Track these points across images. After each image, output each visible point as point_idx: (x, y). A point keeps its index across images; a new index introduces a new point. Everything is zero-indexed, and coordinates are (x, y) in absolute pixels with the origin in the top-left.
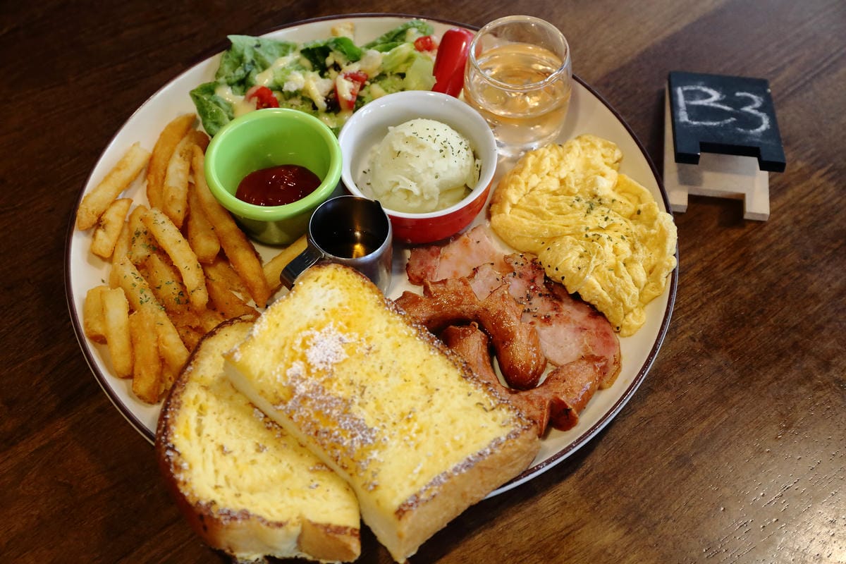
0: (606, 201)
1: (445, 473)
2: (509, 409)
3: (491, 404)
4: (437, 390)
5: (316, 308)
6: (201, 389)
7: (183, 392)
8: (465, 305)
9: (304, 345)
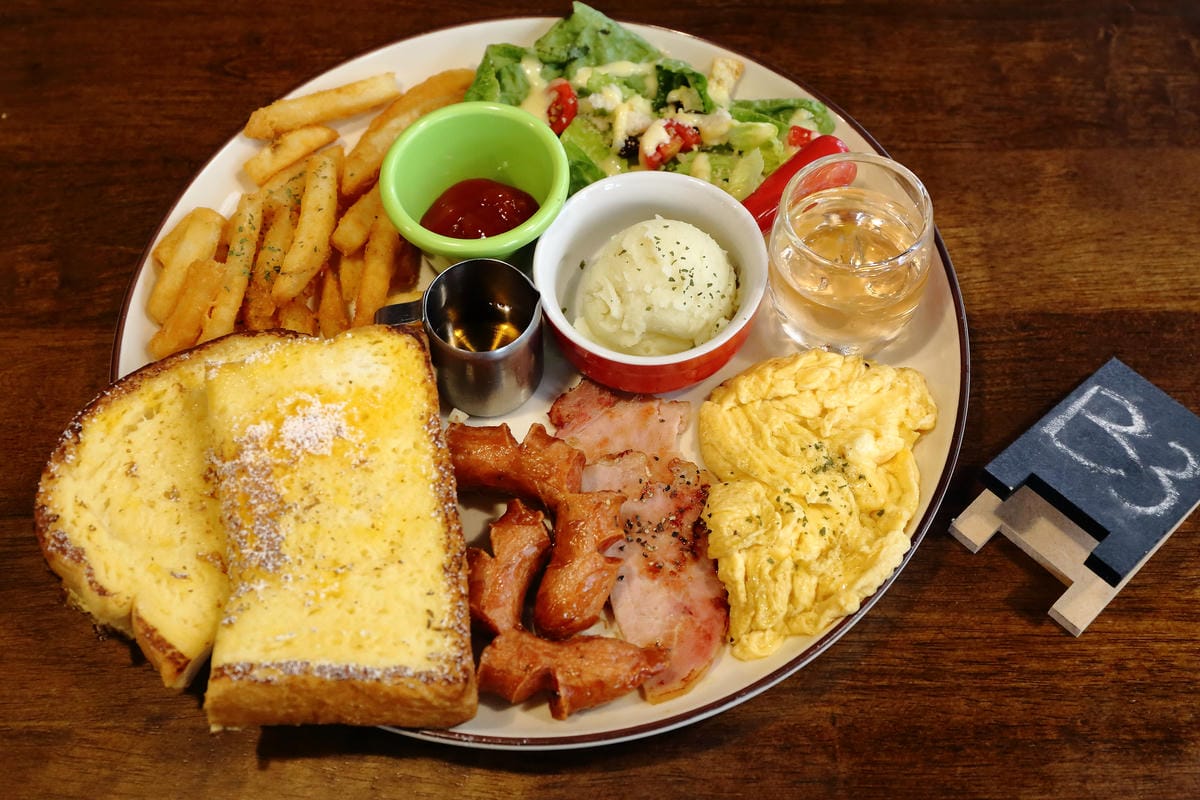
0: (852, 471)
1: (308, 664)
2: (455, 643)
3: (442, 621)
4: (400, 562)
5: (345, 374)
6: (176, 386)
7: (151, 377)
8: (549, 484)
9: (293, 410)
